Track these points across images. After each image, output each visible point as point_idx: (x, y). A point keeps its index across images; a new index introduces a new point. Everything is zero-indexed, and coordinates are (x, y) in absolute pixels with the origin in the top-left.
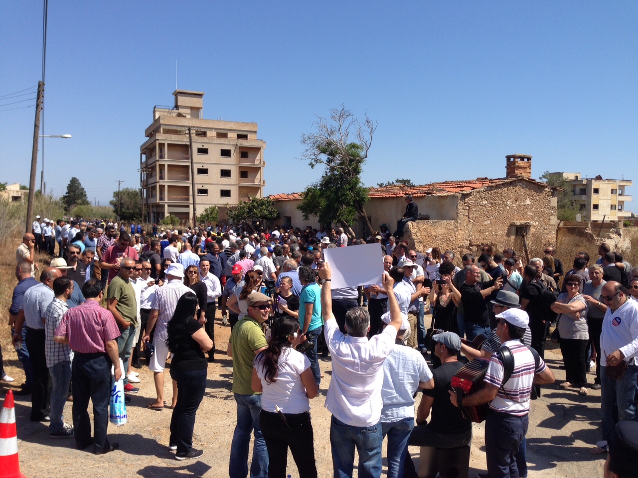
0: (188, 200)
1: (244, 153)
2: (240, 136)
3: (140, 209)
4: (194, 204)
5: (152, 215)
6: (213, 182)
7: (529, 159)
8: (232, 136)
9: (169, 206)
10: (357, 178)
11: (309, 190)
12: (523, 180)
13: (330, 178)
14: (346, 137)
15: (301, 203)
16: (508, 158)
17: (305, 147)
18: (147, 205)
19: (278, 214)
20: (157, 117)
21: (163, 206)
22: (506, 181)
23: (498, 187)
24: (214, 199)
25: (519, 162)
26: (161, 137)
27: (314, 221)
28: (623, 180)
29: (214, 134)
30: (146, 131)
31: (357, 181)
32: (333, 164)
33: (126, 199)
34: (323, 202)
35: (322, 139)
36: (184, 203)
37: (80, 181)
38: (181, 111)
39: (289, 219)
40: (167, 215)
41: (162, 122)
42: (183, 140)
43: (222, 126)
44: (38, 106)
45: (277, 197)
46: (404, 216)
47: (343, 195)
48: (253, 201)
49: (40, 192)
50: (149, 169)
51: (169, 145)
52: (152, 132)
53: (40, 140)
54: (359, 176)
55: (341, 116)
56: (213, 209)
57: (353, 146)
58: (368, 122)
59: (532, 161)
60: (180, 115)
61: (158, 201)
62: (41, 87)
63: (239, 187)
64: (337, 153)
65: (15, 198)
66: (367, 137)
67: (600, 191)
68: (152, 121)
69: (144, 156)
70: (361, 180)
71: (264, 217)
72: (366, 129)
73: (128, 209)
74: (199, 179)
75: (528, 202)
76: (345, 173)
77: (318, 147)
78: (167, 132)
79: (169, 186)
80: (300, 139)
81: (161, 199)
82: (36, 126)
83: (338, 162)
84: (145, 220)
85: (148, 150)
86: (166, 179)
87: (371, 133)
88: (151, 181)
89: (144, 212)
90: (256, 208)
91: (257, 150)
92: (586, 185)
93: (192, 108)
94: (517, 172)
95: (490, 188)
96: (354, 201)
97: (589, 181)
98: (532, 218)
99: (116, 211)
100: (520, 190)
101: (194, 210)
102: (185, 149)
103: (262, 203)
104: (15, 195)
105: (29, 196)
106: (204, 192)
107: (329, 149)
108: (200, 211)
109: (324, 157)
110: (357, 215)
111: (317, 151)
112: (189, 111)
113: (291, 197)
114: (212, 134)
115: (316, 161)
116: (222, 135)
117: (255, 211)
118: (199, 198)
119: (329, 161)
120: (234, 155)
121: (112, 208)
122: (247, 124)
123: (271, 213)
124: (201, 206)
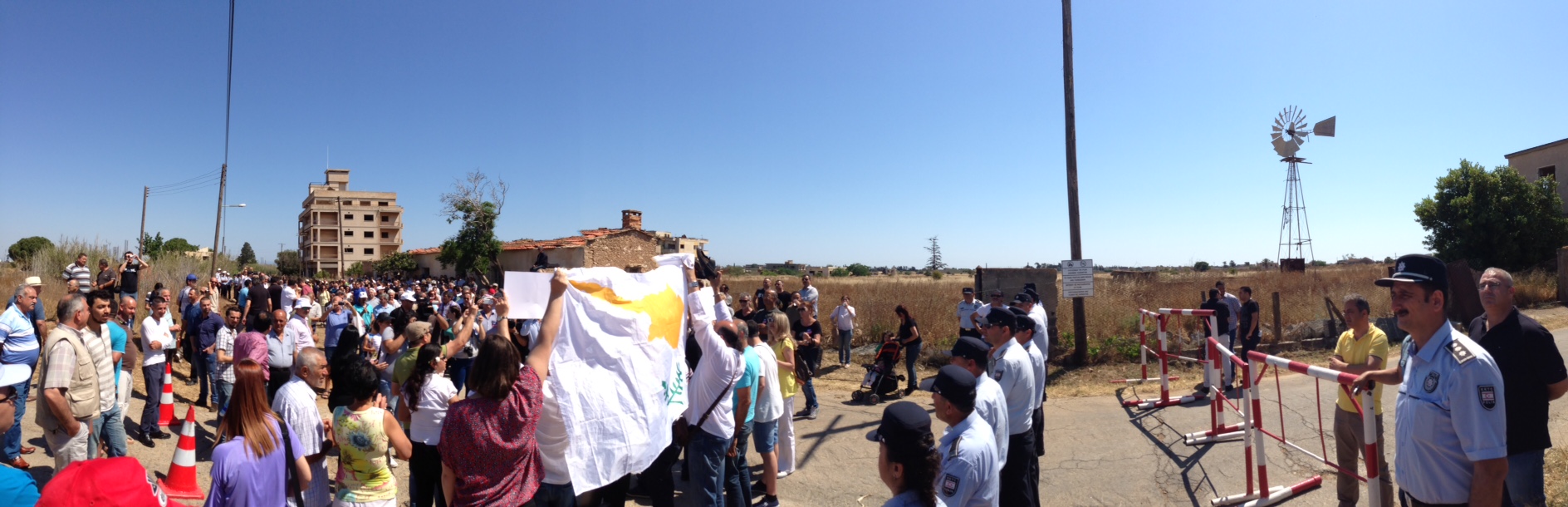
0: (337, 257)
1: (385, 217)
2: (381, 204)
3: (298, 266)
4: (342, 260)
5: (307, 271)
6: (358, 242)
7: (640, 214)
8: (374, 203)
9: (321, 263)
10: (491, 232)
11: (447, 243)
12: (635, 230)
13: (466, 232)
14: (481, 196)
15: (440, 255)
16: (624, 212)
17: (443, 205)
18: (304, 263)
19: (417, 265)
20: (312, 192)
21: (316, 263)
22: (623, 231)
23: (616, 235)
24: (359, 256)
25: (633, 217)
26: (315, 207)
27: (451, 270)
28: (702, 239)
29: (358, 202)
30: (303, 203)
31: (492, 235)
32: (469, 220)
33: (286, 258)
34: (460, 253)
35: (460, 197)
36: (334, 260)
37: (251, 245)
38: (331, 185)
39: (427, 270)
40: (319, 270)
41: (315, 195)
42: (333, 208)
43: (365, 196)
44: (221, 183)
45: (415, 251)
46: (536, 264)
47: (479, 246)
48: (395, 255)
49: (221, 253)
50: (305, 234)
51: (322, 213)
52: (307, 204)
53: (222, 209)
54: (493, 230)
55: (476, 178)
56: (358, 264)
57: (487, 204)
58: (501, 184)
59: (642, 216)
60: (330, 189)
61: (312, 259)
62: (224, 168)
63: (381, 246)
64: (472, 210)
65: (205, 258)
66: (500, 197)
67: (685, 247)
68: (308, 195)
69: (301, 224)
70: (495, 234)
71: (405, 268)
72: (499, 190)
73: (288, 266)
74: (346, 239)
75: (640, 248)
76: (480, 227)
77: (455, 205)
78: (320, 203)
79: (321, 247)
80: (440, 198)
81: (315, 257)
82: (220, 199)
83: (474, 218)
84: (302, 274)
85: (305, 218)
86: (319, 241)
87: (503, 193)
88: (307, 243)
89: (301, 268)
90: (398, 261)
91: (396, 214)
92: (675, 242)
93: (340, 183)
94: (631, 224)
95: (610, 236)
96: (489, 252)
97: (677, 239)
98: (643, 262)
99: (279, 268)
100: (633, 238)
101: (343, 264)
102: (334, 215)
103: (403, 256)
104: (205, 255)
105: (214, 256)
106: (350, 250)
107: (465, 207)
108: (347, 266)
109: (461, 214)
110: (490, 264)
111: (454, 208)
112: (337, 185)
113: (428, 251)
114: (356, 203)
115: (453, 218)
116: (365, 203)
117: (396, 263)
118: (347, 256)
119: (465, 218)
120: (376, 219)
121: (276, 266)
122: (387, 193)
123: (410, 265)
124: (348, 262)
